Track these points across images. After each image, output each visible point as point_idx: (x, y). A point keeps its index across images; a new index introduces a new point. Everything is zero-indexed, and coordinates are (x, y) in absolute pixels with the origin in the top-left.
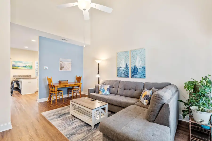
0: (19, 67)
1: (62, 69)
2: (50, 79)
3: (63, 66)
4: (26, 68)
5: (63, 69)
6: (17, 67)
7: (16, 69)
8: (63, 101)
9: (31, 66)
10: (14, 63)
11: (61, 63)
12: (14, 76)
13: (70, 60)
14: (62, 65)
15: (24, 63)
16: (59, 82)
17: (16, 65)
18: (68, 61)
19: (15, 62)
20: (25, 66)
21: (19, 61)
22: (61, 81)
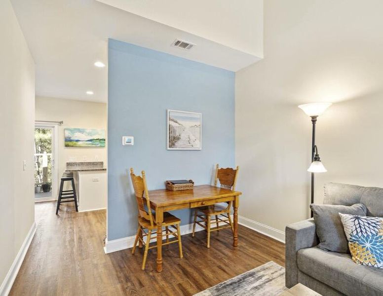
0: (79, 143)
1: (176, 144)
2: (139, 178)
3: (177, 134)
4: (93, 144)
5: (179, 144)
6: (75, 142)
7: (72, 146)
8: (182, 256)
9: (102, 140)
10: (68, 134)
11: (172, 123)
12: (68, 164)
13: (198, 115)
14: (174, 131)
15: (89, 134)
16: (166, 186)
17: (72, 139)
18: (191, 119)
19: (69, 131)
20: (91, 140)
21: (79, 129)
22: (173, 184)
